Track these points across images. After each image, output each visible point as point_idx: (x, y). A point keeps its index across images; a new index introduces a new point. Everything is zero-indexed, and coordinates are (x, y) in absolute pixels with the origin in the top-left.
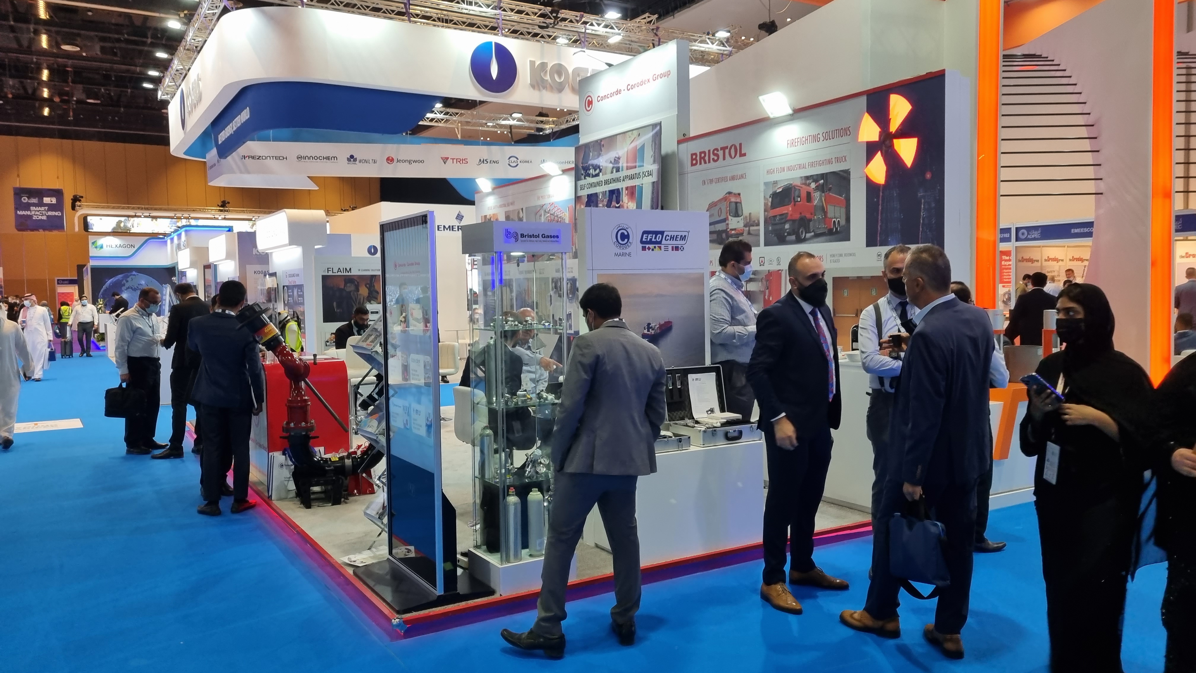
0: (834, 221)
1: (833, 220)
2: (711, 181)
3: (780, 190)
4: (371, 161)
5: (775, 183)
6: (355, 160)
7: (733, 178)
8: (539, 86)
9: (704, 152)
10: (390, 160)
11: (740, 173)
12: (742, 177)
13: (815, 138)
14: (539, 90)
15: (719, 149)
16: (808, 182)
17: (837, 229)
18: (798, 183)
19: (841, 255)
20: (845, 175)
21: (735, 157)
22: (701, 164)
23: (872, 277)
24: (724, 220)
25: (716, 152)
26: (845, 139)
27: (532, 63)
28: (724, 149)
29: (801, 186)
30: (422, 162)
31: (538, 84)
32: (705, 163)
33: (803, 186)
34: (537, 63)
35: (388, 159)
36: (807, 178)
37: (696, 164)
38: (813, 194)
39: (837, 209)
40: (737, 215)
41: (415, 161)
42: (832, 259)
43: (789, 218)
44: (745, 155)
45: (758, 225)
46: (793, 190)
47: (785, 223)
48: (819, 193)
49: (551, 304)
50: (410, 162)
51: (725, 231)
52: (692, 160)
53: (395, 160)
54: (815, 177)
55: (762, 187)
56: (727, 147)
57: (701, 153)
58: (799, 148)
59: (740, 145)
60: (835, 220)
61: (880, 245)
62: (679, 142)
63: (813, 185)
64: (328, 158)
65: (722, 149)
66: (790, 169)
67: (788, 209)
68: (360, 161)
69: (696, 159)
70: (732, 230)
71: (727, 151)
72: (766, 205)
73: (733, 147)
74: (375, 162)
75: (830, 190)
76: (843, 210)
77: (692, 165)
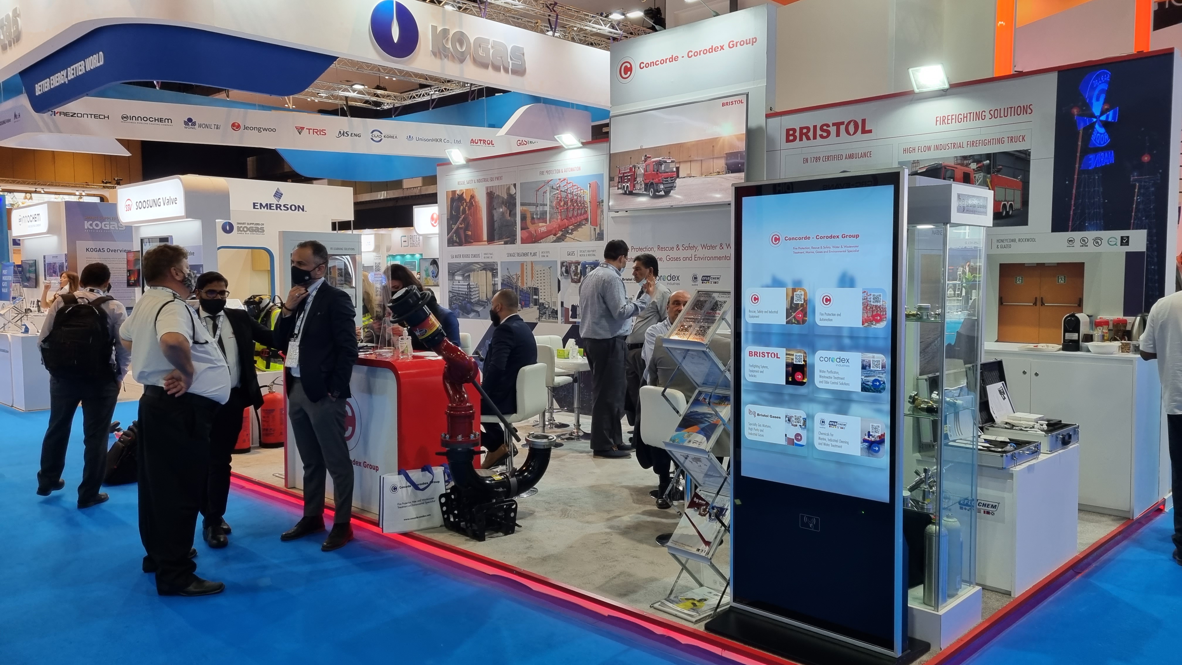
0: (1004, 205)
1: (1003, 203)
2: (817, 159)
3: (924, 170)
4: (213, 127)
5: (917, 162)
6: (194, 124)
7: (851, 156)
8: (441, 55)
9: (808, 129)
10: (236, 126)
11: (862, 151)
12: (865, 155)
13: (979, 116)
14: (441, 58)
15: (831, 125)
16: (965, 162)
17: (1007, 213)
18: (952, 163)
19: (1013, 240)
20: (1023, 155)
21: (855, 133)
22: (801, 140)
23: (1058, 264)
25: (825, 128)
26: (1023, 117)
27: (434, 28)
28: (838, 125)
29: (956, 166)
30: (274, 130)
31: (440, 52)
32: (808, 138)
33: (958, 166)
34: (439, 29)
35: (233, 125)
36: (965, 158)
37: (794, 140)
38: (972, 176)
39: (1010, 192)
41: (265, 129)
42: (999, 244)
44: (870, 131)
46: (943, 170)
48: (982, 174)
49: (559, 290)
50: (259, 130)
52: (788, 135)
53: (242, 127)
54: (976, 157)
56: (843, 123)
57: (801, 129)
58: (955, 125)
59: (864, 121)
60: (1006, 203)
61: (1071, 231)
62: (768, 116)
63: (974, 166)
64: (161, 120)
65: (834, 124)
66: (939, 148)
68: (200, 126)
69: (794, 135)
71: (843, 128)
73: (852, 124)
74: (217, 128)
75: (999, 171)
76: (1018, 194)
77: (788, 141)
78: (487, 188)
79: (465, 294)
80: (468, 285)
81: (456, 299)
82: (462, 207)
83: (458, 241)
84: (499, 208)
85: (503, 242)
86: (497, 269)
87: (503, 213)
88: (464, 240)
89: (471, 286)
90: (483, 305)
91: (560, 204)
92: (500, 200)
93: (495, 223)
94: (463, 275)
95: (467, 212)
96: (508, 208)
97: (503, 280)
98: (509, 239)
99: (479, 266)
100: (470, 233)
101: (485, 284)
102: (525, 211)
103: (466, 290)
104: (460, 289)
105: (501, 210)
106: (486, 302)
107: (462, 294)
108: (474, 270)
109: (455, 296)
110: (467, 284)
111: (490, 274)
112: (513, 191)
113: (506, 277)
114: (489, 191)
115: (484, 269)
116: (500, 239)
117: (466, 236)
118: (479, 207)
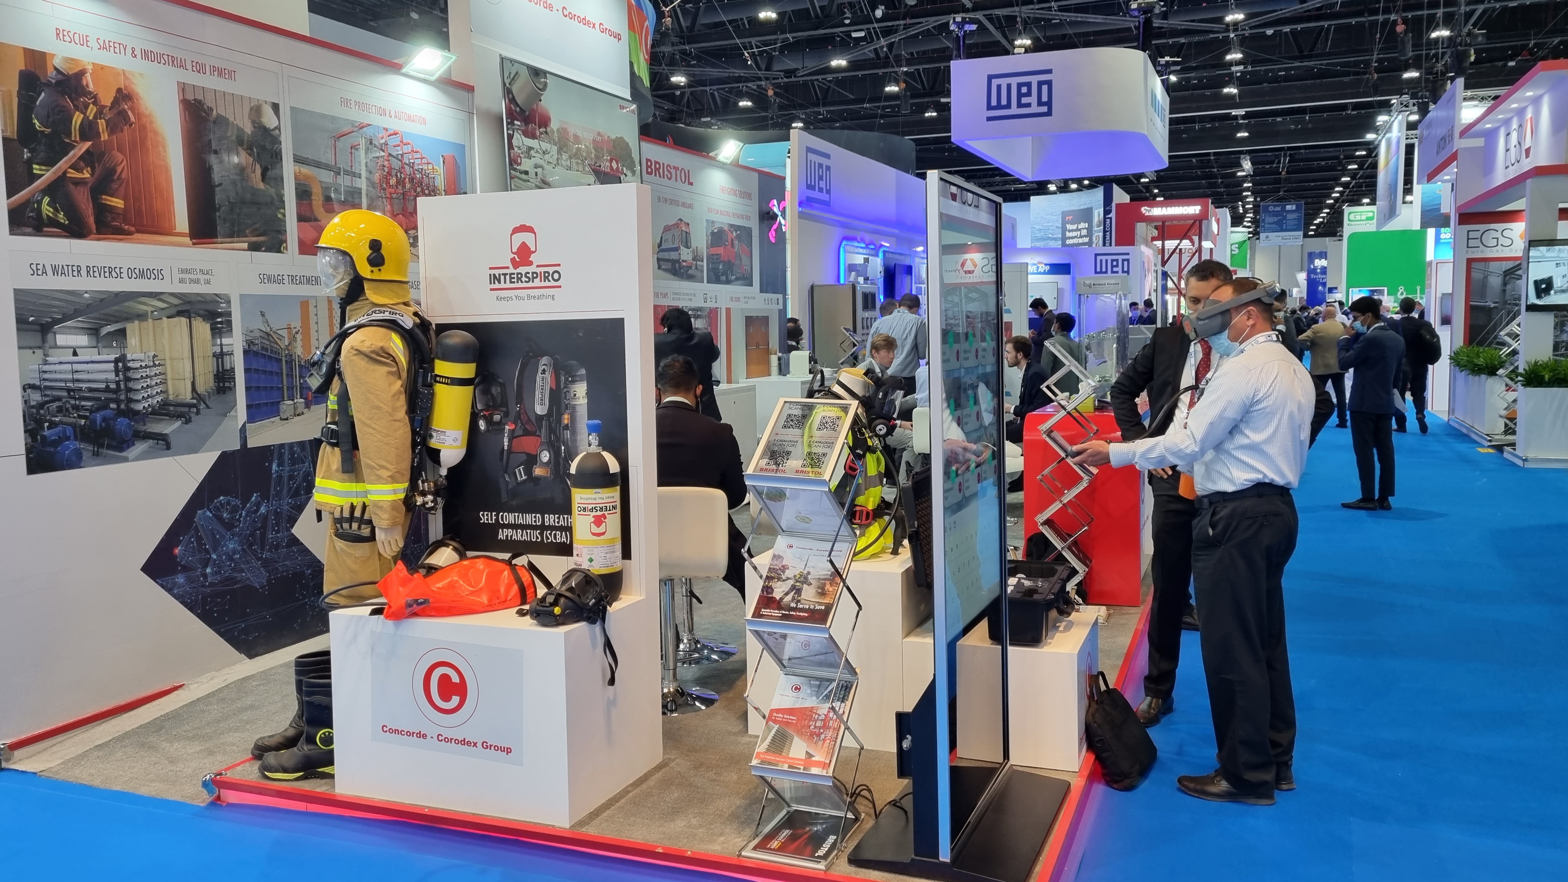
3: (716, 231)
5: (713, 222)
9: (659, 164)
11: (689, 202)
12: (690, 206)
13: (735, 193)
15: (672, 168)
17: (746, 275)
18: (726, 228)
19: (748, 298)
21: (684, 183)
22: (656, 175)
24: (677, 249)
25: (668, 168)
26: (748, 202)
28: (676, 169)
29: (728, 232)
37: (652, 173)
38: (734, 242)
39: (746, 259)
40: (687, 246)
42: (744, 300)
43: (722, 259)
44: (692, 184)
45: (702, 261)
46: (723, 233)
47: (719, 263)
48: (737, 242)
51: (678, 261)
52: (647, 167)
55: (705, 224)
56: (679, 169)
57: (654, 163)
58: (727, 197)
59: (689, 172)
60: (746, 267)
65: (674, 168)
66: (722, 213)
67: (720, 250)
69: (651, 167)
70: (683, 261)
71: (678, 173)
72: (707, 241)
73: (683, 172)
75: (742, 241)
76: (749, 261)
77: (647, 172)
78: (183, 88)
79: (107, 389)
80: (116, 361)
81: (60, 410)
82: (78, 118)
83: (61, 218)
84: (229, 151)
85: (245, 245)
86: (229, 314)
87: (241, 170)
88: (91, 220)
89: (130, 365)
90: (179, 416)
91: (388, 183)
92: (232, 134)
93: (217, 189)
94: (94, 332)
95: (104, 137)
96: (258, 159)
97: (250, 343)
98: (262, 239)
99: (163, 305)
100: (117, 203)
101: (187, 354)
102: (307, 177)
103: (112, 376)
104: (76, 376)
105: (236, 159)
106: (190, 406)
107: (91, 390)
108: (141, 317)
109: (59, 399)
110: (112, 357)
111: (203, 328)
112: (269, 120)
113: (257, 334)
114: (190, 97)
115: (180, 313)
116: (234, 233)
117: (101, 210)
118: (156, 133)
